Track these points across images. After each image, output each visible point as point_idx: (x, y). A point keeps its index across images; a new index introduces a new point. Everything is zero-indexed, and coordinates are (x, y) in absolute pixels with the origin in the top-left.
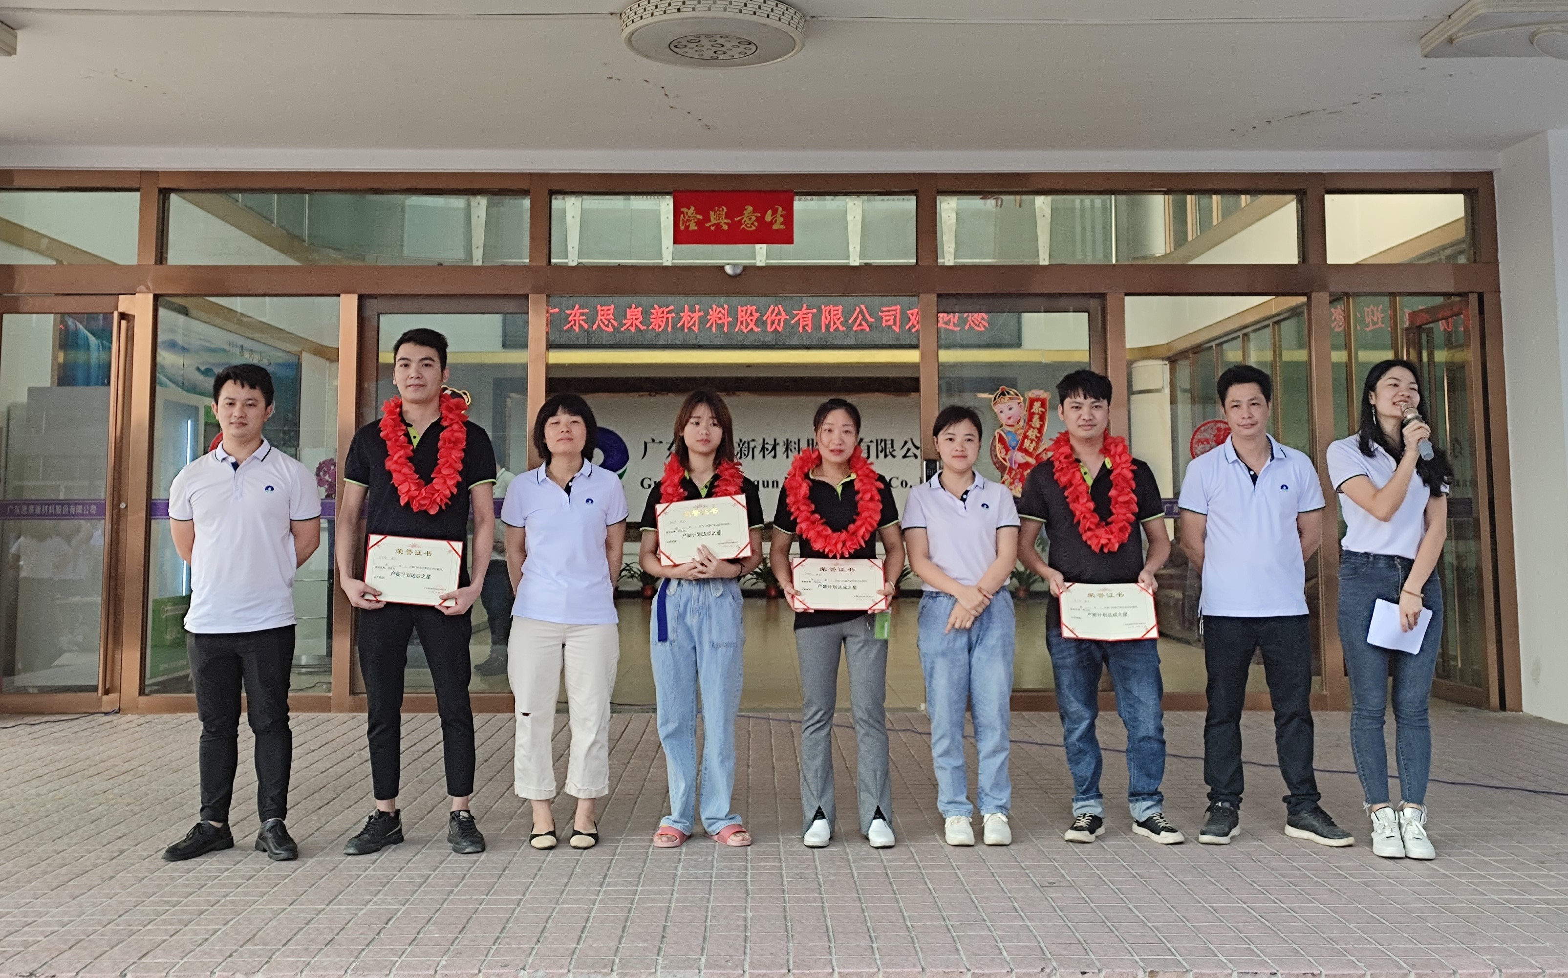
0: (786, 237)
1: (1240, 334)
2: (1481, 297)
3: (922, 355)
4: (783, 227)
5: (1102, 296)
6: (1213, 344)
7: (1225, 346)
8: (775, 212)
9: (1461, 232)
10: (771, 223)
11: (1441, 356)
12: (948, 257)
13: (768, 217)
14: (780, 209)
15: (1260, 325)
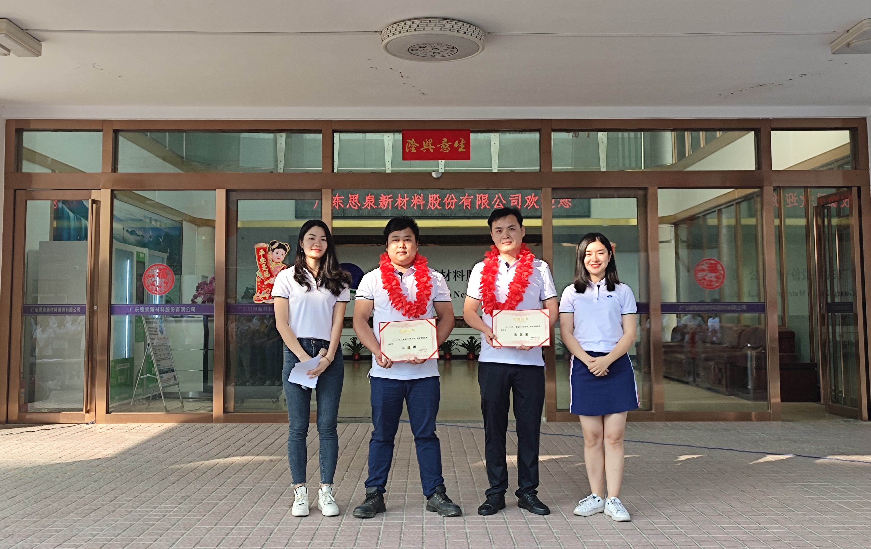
0: (466, 156)
1: (716, 209)
3: (543, 222)
4: (464, 150)
7: (707, 216)
8: (460, 142)
9: (847, 151)
10: (458, 148)
13: (456, 145)
14: (463, 140)
15: (728, 204)
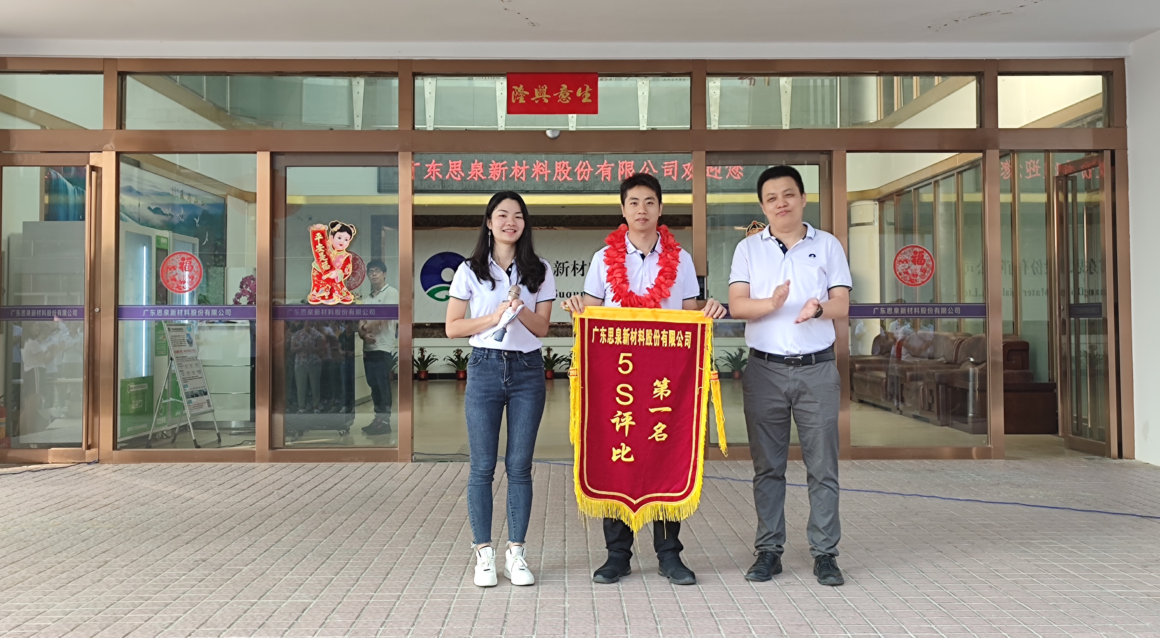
0: (592, 108)
1: (932, 181)
2: (1113, 153)
3: (694, 198)
4: (590, 101)
5: (829, 153)
6: (912, 188)
7: (921, 190)
8: (584, 89)
9: (1099, 104)
10: (581, 98)
11: (1082, 197)
12: (714, 124)
13: (579, 94)
14: (588, 87)
15: (947, 174)
